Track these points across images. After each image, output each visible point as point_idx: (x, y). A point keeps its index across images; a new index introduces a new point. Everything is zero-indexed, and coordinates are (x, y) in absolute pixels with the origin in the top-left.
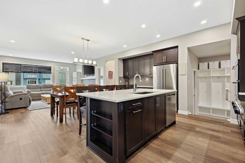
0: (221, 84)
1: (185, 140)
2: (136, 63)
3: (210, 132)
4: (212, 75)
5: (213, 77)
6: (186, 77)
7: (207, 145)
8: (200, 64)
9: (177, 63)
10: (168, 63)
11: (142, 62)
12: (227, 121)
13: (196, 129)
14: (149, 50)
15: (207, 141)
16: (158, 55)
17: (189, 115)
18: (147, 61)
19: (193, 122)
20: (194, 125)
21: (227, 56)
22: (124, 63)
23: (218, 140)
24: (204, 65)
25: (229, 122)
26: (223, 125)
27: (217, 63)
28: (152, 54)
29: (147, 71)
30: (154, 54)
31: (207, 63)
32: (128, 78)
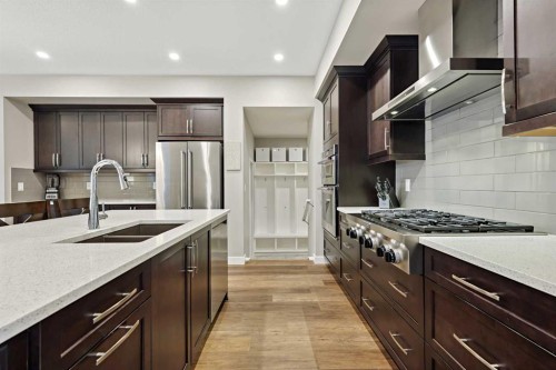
0: (288, 190)
1: (265, 345)
2: (94, 124)
3: (299, 298)
4: (277, 174)
5: (279, 177)
6: (240, 175)
7: (308, 338)
8: (258, 150)
9: (222, 142)
10: (197, 137)
11: (115, 123)
12: (308, 261)
13: (274, 300)
14: (143, 93)
15: (303, 325)
16: (172, 113)
17: (247, 262)
18: (135, 125)
19: (261, 282)
20: (265, 290)
21: (303, 141)
22: (36, 120)
23: (318, 314)
24: (263, 153)
25: (312, 262)
26: (310, 273)
27: (283, 150)
28: (154, 107)
29: (135, 155)
30: (159, 109)
31: (268, 150)
32: (58, 175)
